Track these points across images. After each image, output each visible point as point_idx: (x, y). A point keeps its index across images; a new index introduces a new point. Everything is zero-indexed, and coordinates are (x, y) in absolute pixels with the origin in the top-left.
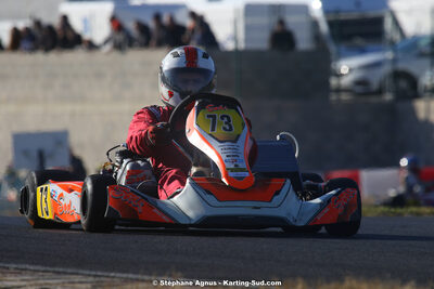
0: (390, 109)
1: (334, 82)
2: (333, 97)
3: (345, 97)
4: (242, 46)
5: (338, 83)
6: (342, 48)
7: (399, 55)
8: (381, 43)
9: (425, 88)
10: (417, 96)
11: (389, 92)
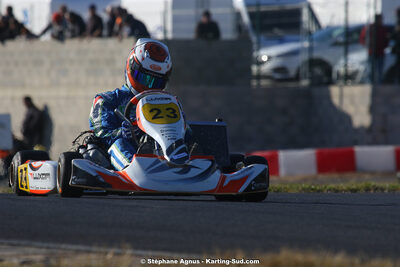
0: (306, 94)
1: (255, 69)
2: (254, 83)
3: (264, 83)
4: (170, 36)
5: (259, 70)
6: (262, 38)
7: (315, 44)
8: (299, 33)
9: (338, 75)
10: (331, 82)
11: (305, 78)
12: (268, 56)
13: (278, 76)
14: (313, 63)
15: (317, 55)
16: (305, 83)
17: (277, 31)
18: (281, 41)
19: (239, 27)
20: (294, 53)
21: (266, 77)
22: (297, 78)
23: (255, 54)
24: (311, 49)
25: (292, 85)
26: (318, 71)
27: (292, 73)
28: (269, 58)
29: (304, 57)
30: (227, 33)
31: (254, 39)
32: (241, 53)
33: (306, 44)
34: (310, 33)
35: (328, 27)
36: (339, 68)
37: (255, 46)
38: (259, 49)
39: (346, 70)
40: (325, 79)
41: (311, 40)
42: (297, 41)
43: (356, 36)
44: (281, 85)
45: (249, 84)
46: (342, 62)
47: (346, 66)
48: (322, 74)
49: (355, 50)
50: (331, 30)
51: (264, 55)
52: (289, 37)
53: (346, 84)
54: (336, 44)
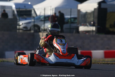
0: (33, 35)
1: (18, 27)
2: (18, 31)
3: (21, 31)
5: (19, 27)
6: (20, 18)
7: (35, 20)
8: (31, 17)
9: (42, 29)
10: (40, 32)
11: (33, 30)
12: (22, 23)
13: (24, 29)
14: (35, 26)
15: (36, 23)
16: (32, 31)
17: (25, 16)
18: (26, 19)
19: (14, 15)
20: (29, 23)
21: (21, 29)
22: (30, 30)
23: (18, 23)
24: (34, 22)
25: (28, 32)
26: (36, 28)
27: (29, 29)
28: (22, 24)
29: (32, 24)
30: (10, 16)
31: (18, 18)
32: (14, 22)
33: (33, 20)
34: (34, 17)
35: (39, 16)
36: (42, 27)
37: (18, 20)
38: (19, 21)
39: (44, 28)
40: (38, 31)
41: (34, 19)
42: (30, 19)
43: (47, 19)
44: (25, 32)
45: (16, 31)
46: (43, 26)
47: (44, 27)
48: (37, 29)
49: (47, 23)
50: (40, 16)
51: (21, 23)
52: (28, 18)
53: (44, 32)
54: (41, 21)
